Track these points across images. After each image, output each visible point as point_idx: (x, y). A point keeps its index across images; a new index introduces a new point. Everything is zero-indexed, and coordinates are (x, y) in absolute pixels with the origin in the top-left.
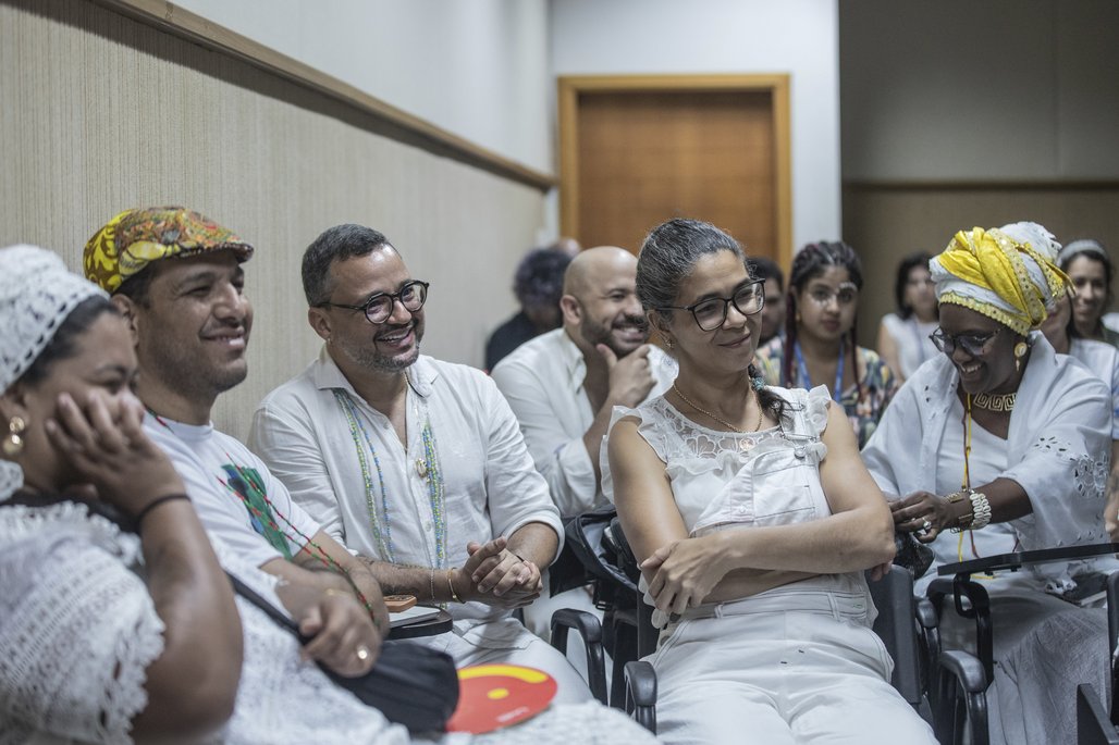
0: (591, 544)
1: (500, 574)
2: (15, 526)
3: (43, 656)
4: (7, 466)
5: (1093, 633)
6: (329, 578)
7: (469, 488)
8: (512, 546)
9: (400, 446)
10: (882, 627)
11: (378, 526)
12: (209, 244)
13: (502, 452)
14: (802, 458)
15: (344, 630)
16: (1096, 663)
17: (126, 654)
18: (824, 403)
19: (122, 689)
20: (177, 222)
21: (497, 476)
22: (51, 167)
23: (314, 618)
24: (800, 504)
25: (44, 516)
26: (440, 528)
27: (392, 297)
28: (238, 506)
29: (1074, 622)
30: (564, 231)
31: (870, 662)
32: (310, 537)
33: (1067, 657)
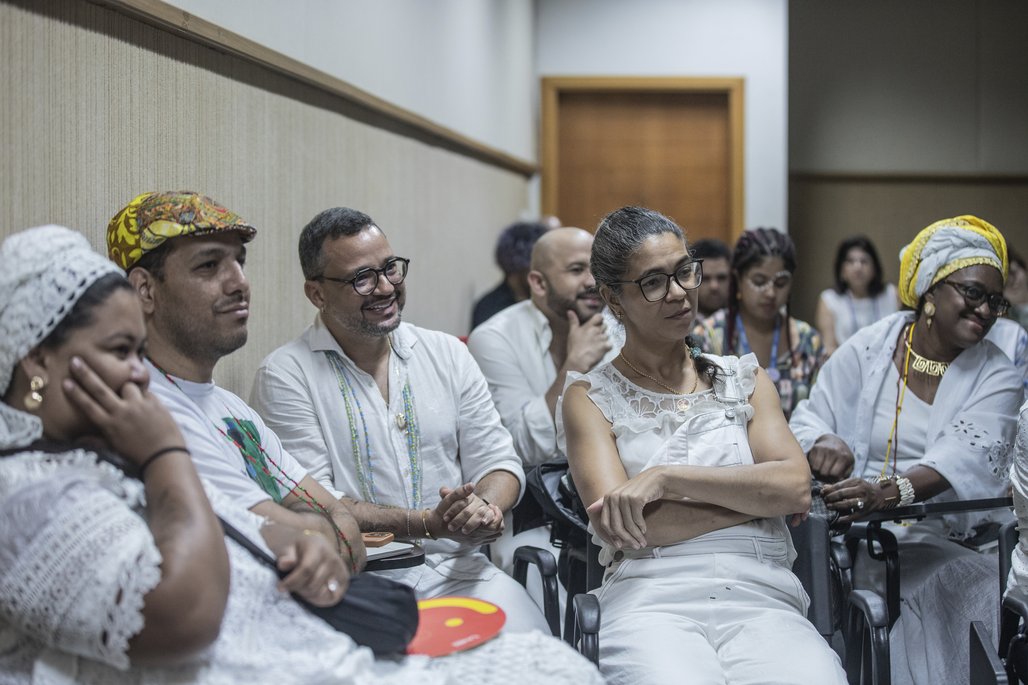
0: (549, 490)
1: (468, 516)
2: (33, 469)
3: (54, 582)
4: (29, 419)
5: (987, 576)
6: (312, 519)
7: (442, 440)
8: (479, 491)
9: (383, 402)
10: (801, 568)
11: (362, 471)
12: (220, 226)
13: (472, 409)
14: (731, 419)
15: (317, 566)
16: (989, 602)
17: (128, 583)
18: (753, 369)
19: (123, 613)
20: (192, 205)
21: (468, 430)
22: (76, 155)
23: (290, 556)
24: (729, 460)
25: (59, 461)
26: (416, 475)
27: (377, 272)
28: (236, 454)
29: (972, 566)
30: (545, 210)
31: (789, 599)
32: (297, 482)
33: (964, 596)
